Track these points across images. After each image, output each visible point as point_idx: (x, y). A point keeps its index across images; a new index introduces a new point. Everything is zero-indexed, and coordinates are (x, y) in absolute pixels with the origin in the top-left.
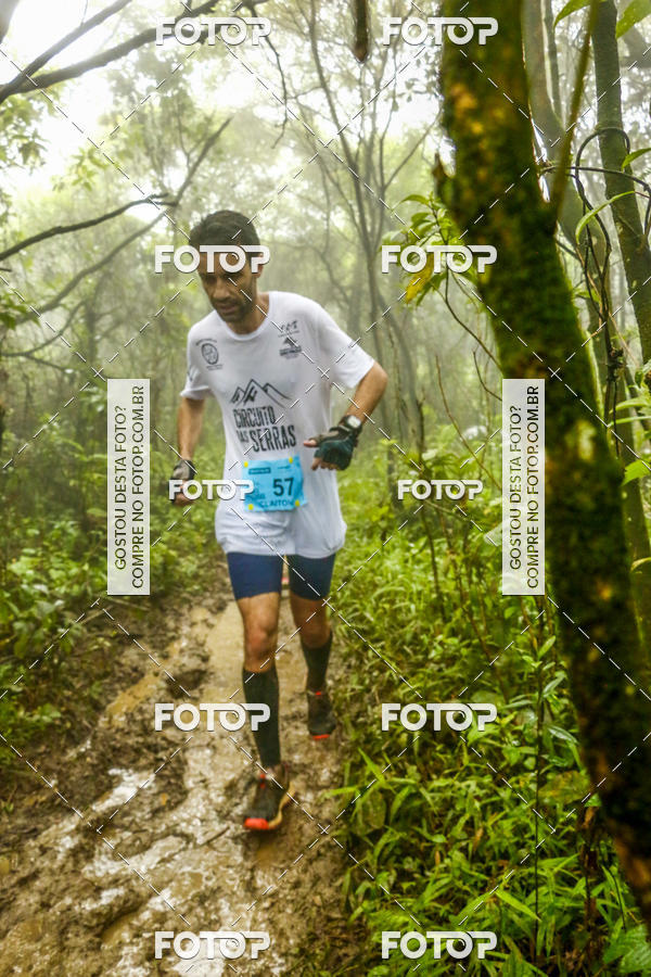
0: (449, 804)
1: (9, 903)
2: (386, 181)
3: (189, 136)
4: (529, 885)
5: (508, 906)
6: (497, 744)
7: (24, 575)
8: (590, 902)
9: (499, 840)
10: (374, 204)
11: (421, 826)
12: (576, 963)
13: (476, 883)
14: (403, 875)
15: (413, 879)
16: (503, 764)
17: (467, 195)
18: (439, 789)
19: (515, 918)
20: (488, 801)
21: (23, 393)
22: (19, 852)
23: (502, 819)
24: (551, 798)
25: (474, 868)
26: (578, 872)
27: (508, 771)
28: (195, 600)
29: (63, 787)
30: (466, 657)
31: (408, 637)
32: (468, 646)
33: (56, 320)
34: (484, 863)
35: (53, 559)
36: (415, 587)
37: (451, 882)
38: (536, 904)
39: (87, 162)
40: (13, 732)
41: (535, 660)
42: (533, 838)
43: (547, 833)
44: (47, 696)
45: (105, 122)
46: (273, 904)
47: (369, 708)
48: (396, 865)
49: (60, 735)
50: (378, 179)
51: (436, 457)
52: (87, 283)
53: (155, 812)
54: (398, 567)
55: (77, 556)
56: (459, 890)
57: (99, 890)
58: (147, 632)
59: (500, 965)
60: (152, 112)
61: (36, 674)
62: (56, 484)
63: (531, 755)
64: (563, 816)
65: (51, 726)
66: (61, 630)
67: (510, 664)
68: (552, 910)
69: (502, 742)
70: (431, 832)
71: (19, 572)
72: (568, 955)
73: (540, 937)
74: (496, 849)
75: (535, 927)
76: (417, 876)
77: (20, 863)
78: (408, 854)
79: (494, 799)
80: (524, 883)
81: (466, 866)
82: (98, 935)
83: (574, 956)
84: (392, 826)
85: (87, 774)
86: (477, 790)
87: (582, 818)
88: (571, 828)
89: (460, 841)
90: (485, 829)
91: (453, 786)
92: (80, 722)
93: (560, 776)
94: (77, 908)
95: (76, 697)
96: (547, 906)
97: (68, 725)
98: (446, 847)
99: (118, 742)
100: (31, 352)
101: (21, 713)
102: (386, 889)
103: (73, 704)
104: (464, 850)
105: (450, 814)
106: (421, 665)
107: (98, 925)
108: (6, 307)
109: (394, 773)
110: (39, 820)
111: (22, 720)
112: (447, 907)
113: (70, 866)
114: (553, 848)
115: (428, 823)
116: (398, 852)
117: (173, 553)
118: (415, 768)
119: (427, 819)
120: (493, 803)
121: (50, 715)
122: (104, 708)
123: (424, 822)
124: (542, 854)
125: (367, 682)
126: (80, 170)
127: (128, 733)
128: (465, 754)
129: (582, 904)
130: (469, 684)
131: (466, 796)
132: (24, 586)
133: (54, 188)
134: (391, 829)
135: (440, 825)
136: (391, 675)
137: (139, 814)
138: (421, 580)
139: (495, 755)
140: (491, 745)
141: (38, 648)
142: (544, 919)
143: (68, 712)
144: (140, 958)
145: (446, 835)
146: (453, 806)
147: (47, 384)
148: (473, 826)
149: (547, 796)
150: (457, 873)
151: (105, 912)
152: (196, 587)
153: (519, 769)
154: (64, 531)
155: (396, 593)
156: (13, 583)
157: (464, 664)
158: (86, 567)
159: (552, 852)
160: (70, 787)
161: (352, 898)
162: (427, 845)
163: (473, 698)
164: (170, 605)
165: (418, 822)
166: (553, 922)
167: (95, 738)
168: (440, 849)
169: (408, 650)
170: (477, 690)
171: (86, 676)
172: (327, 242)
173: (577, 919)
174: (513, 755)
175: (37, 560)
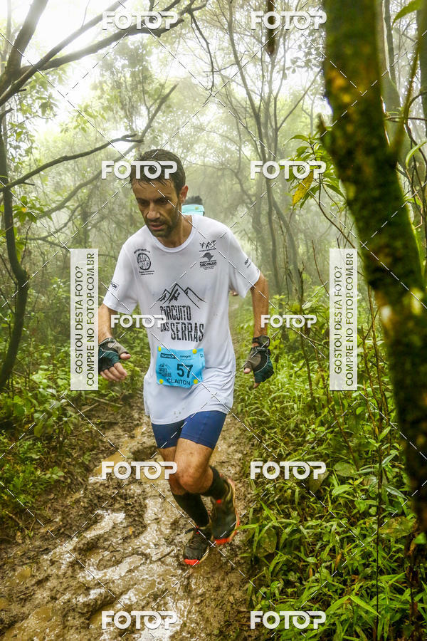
0: (319, 537)
1: (31, 596)
2: (278, 126)
3: (149, 97)
4: (372, 592)
5: (358, 606)
6: (351, 498)
7: (41, 382)
8: (413, 605)
9: (351, 562)
10: (270, 141)
11: (300, 551)
13: (337, 590)
14: (288, 584)
15: (295, 587)
16: (355, 511)
17: (340, 142)
18: (312, 527)
19: (363, 614)
20: (344, 535)
21: (41, 263)
22: (37, 563)
23: (354, 548)
24: (387, 534)
25: (336, 580)
26: (405, 585)
27: (358, 515)
29: (65, 521)
30: (330, 440)
31: (292, 426)
32: (332, 432)
33: (62, 217)
34: (342, 577)
35: (59, 372)
36: (297, 393)
37: (321, 589)
38: (377, 605)
39: (83, 114)
40: (32, 485)
41: (377, 442)
42: (374, 561)
43: (384, 558)
44: (55, 462)
45: (95, 88)
46: (202, 601)
48: (283, 577)
49: (64, 487)
50: (273, 123)
51: (311, 307)
52: (83, 192)
53: (125, 539)
54: (285, 380)
56: (325, 594)
57: (88, 589)
58: (120, 421)
60: (125, 81)
61: (48, 447)
62: (60, 322)
63: (374, 506)
64: (395, 547)
65: (57, 481)
66: (65, 419)
67: (360, 445)
68: (388, 609)
69: (354, 497)
70: (308, 556)
71: (37, 381)
73: (380, 628)
74: (350, 568)
75: (376, 620)
76: (297, 584)
77: (38, 570)
78: (292, 570)
79: (349, 534)
80: (369, 591)
81: (330, 580)
82: (88, 619)
84: (281, 551)
85: (81, 513)
86: (338, 528)
87: (408, 548)
88: (400, 555)
89: (326, 562)
90: (343, 554)
91: (321, 525)
92: (77, 479)
93: (393, 520)
94: (74, 600)
95: (74, 463)
96: (384, 607)
97: (69, 481)
98: (317, 566)
99: (101, 492)
100: (47, 237)
101: (39, 473)
102: (277, 592)
103: (72, 467)
104: (328, 568)
105: (319, 544)
106: (300, 444)
107: (87, 612)
108: (31, 208)
109: (282, 516)
110: (50, 543)
111: (39, 477)
112: (317, 605)
113: (70, 573)
114: (389, 569)
115: (305, 550)
116: (285, 568)
117: (138, 369)
118: (297, 512)
119: (304, 547)
120: (348, 537)
121: (57, 474)
122: (92, 470)
123: (302, 549)
124: (381, 572)
125: (265, 455)
126: (79, 119)
127: (108, 487)
128: (330, 504)
129: (408, 606)
130: (332, 457)
131: (330, 532)
132: (41, 390)
133: (61, 132)
134: (280, 553)
135: (312, 551)
136: (280, 451)
137: (115, 540)
138: (300, 388)
139: (350, 505)
140: (347, 498)
141: (50, 430)
143: (69, 472)
144: (115, 634)
145: (316, 558)
146: (321, 539)
147: (56, 258)
148: (335, 553)
149: (385, 532)
150: (324, 583)
151: (92, 604)
153: (365, 514)
154: (67, 354)
155: (284, 397)
156: (33, 387)
157: (329, 444)
159: (387, 571)
160: (70, 522)
161: (254, 598)
162: (304, 564)
163: (335, 467)
164: (135, 403)
165: (298, 549)
166: (389, 618)
167: (86, 489)
168: (313, 567)
169: (292, 435)
170: (338, 461)
171: (81, 449)
172: (240, 165)
173: (405, 616)
174: (362, 505)
175: (49, 373)
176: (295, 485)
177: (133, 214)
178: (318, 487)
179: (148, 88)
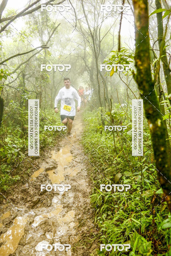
0: (119, 199)
2: (101, 40)
3: (49, 28)
4: (139, 217)
5: (134, 222)
9: (131, 207)
10: (98, 46)
11: (112, 204)
12: (150, 234)
13: (126, 217)
14: (108, 215)
15: (110, 216)
16: (132, 189)
18: (116, 195)
19: (136, 224)
20: (128, 198)
21: (6, 95)
23: (132, 202)
25: (125, 214)
26: (150, 214)
27: (133, 191)
28: (52, 149)
31: (107, 158)
32: (123, 160)
33: (15, 76)
34: (127, 212)
35: (15, 138)
36: (109, 145)
37: (120, 217)
38: (140, 221)
39: (23, 35)
40: (8, 182)
41: (141, 163)
42: (139, 206)
43: (143, 205)
44: (17, 173)
45: (27, 24)
47: (98, 176)
48: (106, 213)
49: (20, 182)
50: (99, 39)
51: (114, 112)
52: (22, 66)
54: (104, 140)
55: (21, 137)
56: (122, 219)
59: (132, 235)
60: (39, 21)
61: (13, 167)
62: (14, 118)
63: (139, 187)
64: (146, 201)
65: (18, 181)
66: (20, 156)
67: (133, 165)
69: (131, 184)
70: (115, 205)
71: (7, 142)
72: (148, 232)
73: (142, 229)
74: (130, 209)
75: (140, 227)
78: (109, 211)
79: (130, 197)
80: (137, 217)
81: (123, 213)
83: (149, 233)
86: (126, 195)
87: (152, 201)
88: (149, 204)
89: (122, 207)
90: (128, 204)
91: (119, 194)
92: (25, 179)
93: (147, 191)
95: (24, 173)
96: (143, 221)
97: (22, 180)
98: (118, 209)
100: (8, 84)
101: (10, 177)
102: (104, 218)
103: (23, 175)
104: (122, 209)
105: (119, 201)
106: (111, 165)
108: (5, 74)
109: (105, 191)
111: (11, 179)
112: (119, 222)
114: (144, 209)
116: (106, 210)
117: (46, 136)
119: (113, 202)
120: (129, 198)
121: (18, 178)
122: (31, 176)
123: (113, 203)
124: (142, 210)
126: (21, 37)
127: (37, 182)
129: (152, 221)
130: (123, 169)
131: (123, 197)
132: (9, 145)
133: (14, 42)
134: (105, 205)
135: (116, 204)
136: (103, 167)
138: (110, 144)
140: (129, 184)
141: (13, 161)
142: (142, 224)
143: (22, 177)
145: (118, 206)
146: (120, 199)
148: (125, 204)
149: (143, 195)
150: (121, 215)
152: (52, 145)
153: (136, 190)
154: (18, 131)
155: (104, 147)
156: (6, 144)
157: (122, 164)
158: (24, 140)
159: (144, 210)
162: (113, 208)
163: (124, 173)
164: (46, 150)
165: (111, 203)
166: (145, 225)
167: (29, 183)
168: (117, 209)
169: (108, 161)
170: (125, 171)
171: (26, 168)
172: (85, 55)
173: (150, 225)
174: (135, 186)
175: (11, 138)
176: (109, 180)
177: (43, 75)
178: (118, 180)
179: (48, 24)
